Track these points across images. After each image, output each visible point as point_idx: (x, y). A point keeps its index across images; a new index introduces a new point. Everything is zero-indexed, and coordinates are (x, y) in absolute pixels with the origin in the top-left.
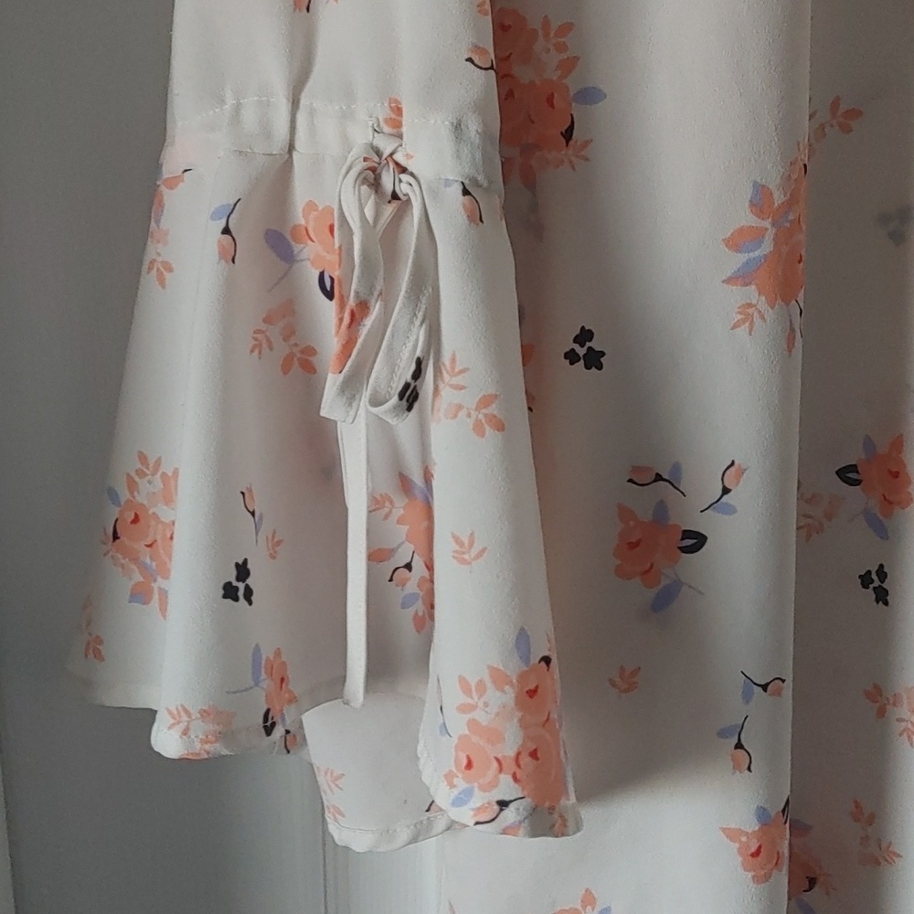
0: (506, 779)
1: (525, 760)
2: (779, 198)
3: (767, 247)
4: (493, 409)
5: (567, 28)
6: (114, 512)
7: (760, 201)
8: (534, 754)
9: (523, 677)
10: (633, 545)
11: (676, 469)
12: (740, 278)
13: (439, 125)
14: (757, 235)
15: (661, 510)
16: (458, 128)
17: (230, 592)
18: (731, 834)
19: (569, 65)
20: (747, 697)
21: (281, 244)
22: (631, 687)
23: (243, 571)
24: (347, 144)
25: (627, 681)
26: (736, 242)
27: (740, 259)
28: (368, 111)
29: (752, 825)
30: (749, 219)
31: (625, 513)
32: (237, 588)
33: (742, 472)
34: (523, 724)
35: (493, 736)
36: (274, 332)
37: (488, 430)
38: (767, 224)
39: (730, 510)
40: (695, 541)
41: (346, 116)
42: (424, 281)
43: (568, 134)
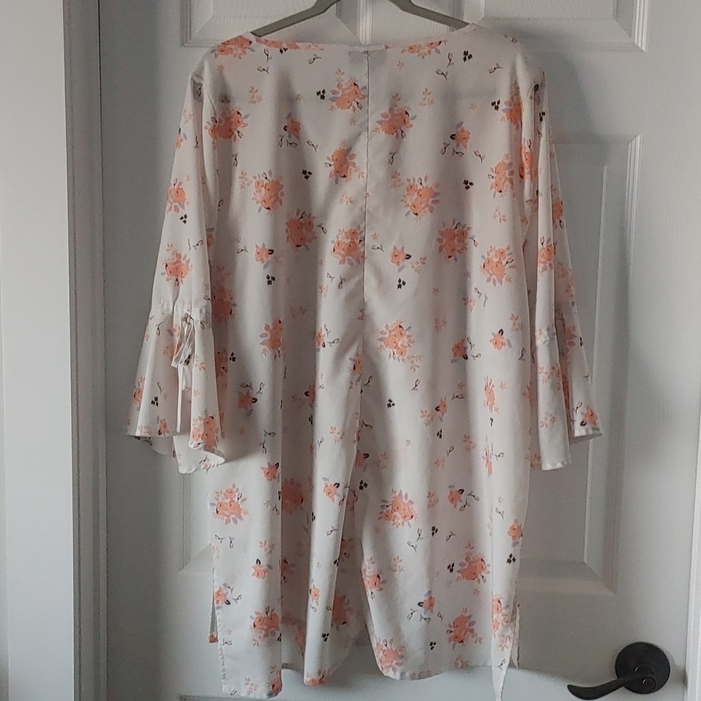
0: (200, 439)
1: (205, 435)
2: (271, 327)
3: (269, 337)
4: (203, 365)
5: (231, 291)
6: (135, 391)
7: (267, 328)
8: (207, 435)
9: (205, 419)
10: (242, 401)
11: (251, 384)
12: (263, 343)
13: (198, 310)
14: (266, 335)
15: (248, 393)
16: (201, 311)
17: (153, 403)
18: (262, 468)
19: (232, 298)
20: (265, 435)
21: (171, 332)
22: (242, 433)
23: (156, 399)
24: (183, 312)
25: (242, 432)
26: (262, 336)
27: (263, 339)
28: (187, 306)
29: (267, 466)
30: (264, 331)
31: (240, 393)
32: (155, 402)
33: (264, 385)
34: (205, 428)
35: (198, 430)
36: (169, 351)
37: (202, 369)
38: (269, 333)
39: (261, 393)
40: (255, 400)
41: (183, 307)
42: (192, 340)
43: (231, 313)
